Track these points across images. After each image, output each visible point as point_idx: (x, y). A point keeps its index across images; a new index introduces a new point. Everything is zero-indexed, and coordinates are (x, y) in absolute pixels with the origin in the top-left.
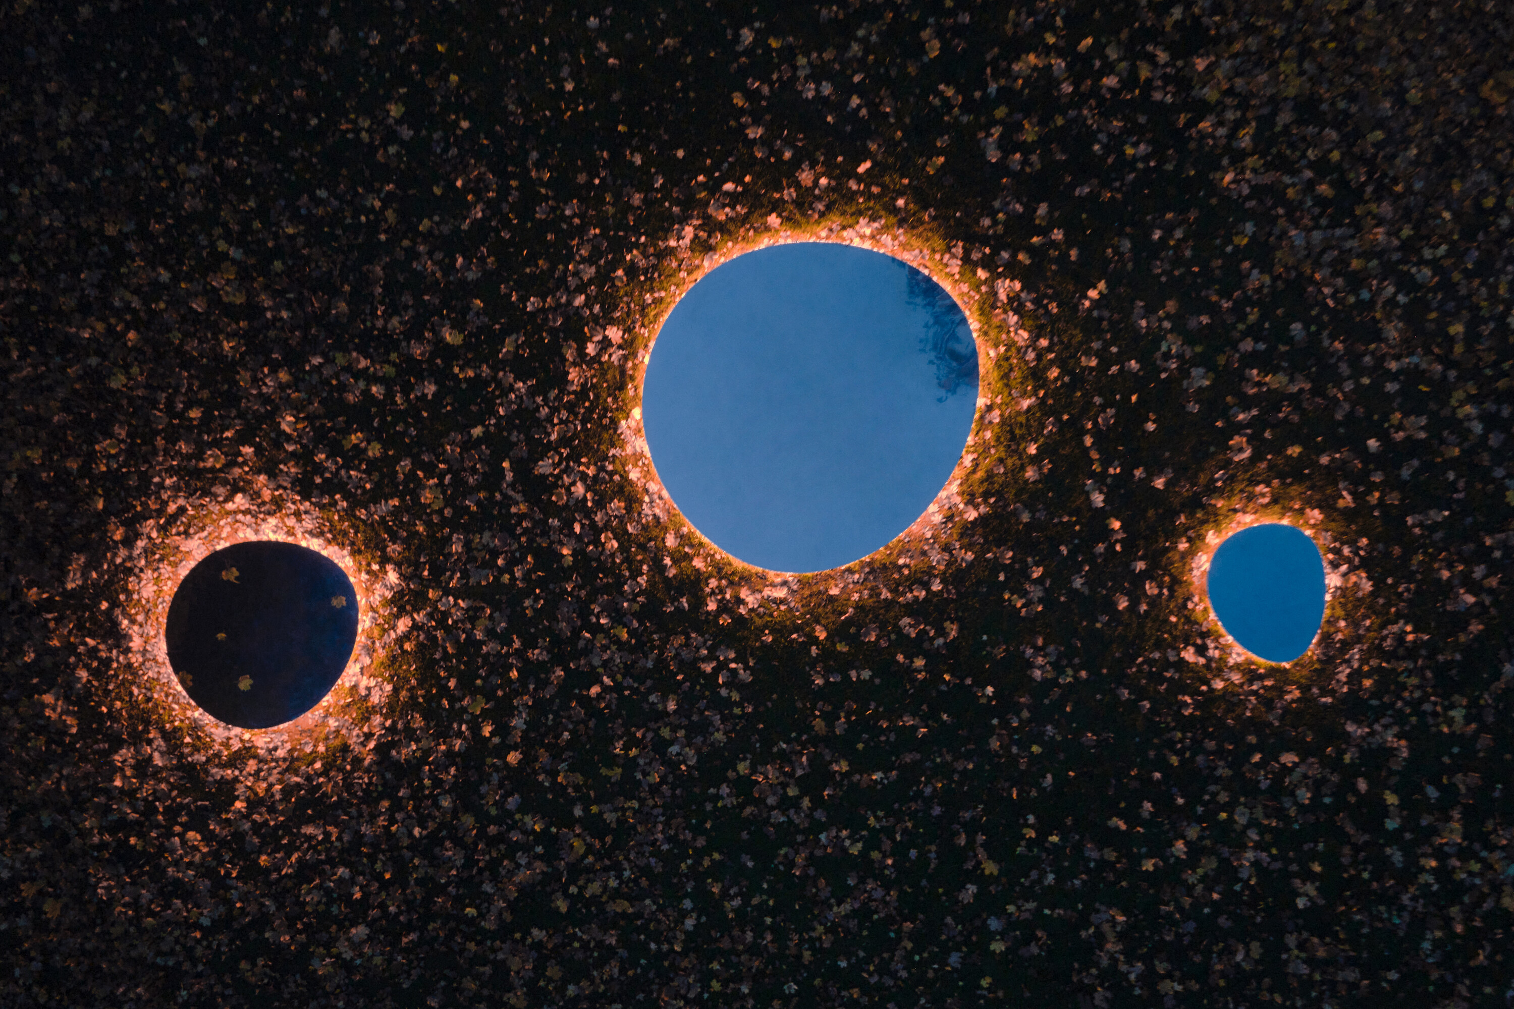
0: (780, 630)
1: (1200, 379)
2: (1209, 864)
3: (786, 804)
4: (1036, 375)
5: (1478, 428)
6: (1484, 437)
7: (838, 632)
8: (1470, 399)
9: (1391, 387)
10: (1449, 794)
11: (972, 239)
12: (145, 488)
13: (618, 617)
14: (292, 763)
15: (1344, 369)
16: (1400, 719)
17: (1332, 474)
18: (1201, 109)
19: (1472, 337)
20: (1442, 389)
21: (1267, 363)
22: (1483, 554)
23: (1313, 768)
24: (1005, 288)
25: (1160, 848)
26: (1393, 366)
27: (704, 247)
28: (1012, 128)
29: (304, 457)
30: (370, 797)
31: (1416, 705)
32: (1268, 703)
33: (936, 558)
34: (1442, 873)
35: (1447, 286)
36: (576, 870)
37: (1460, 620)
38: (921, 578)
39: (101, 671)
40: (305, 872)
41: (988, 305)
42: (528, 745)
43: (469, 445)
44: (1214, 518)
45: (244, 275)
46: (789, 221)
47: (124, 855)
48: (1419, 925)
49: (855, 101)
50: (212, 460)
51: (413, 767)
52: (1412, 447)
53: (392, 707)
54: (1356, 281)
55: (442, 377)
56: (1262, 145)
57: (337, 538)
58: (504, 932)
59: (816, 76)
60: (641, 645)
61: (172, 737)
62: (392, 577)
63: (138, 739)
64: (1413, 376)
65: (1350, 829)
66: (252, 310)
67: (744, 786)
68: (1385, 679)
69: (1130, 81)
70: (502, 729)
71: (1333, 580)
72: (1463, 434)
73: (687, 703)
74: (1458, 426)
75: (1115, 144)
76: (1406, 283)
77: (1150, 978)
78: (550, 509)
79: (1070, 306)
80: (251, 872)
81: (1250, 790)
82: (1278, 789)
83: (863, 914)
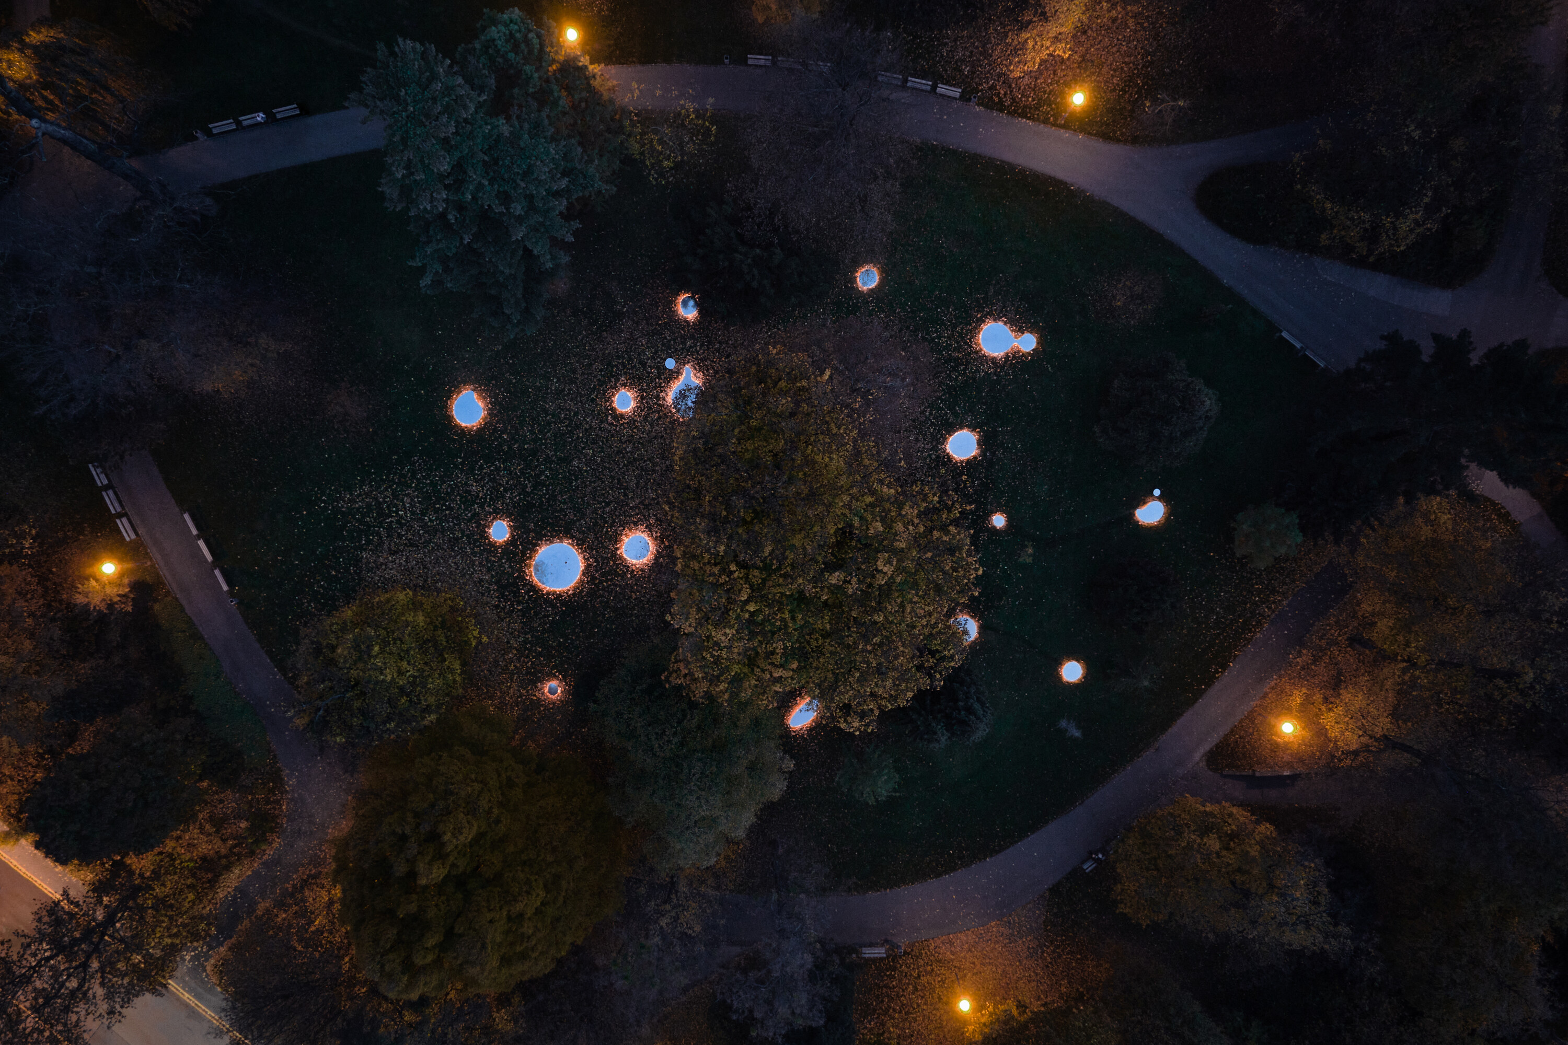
6: (467, 546)
8: (468, 552)
9: (478, 555)
13: (589, 542)
14: (637, 529)
15: (484, 559)
16: (485, 511)
17: (488, 545)
21: (494, 562)
23: (498, 506)
24: (528, 578)
26: (477, 558)
28: (523, 599)
29: (628, 571)
30: (627, 523)
31: (483, 513)
32: (502, 516)
33: (544, 542)
37: (475, 523)
38: (546, 540)
39: (660, 546)
40: (637, 514)
41: (531, 576)
43: (605, 569)
47: (661, 521)
50: (640, 573)
51: (621, 526)
52: (477, 547)
53: (622, 535)
58: (612, 502)
59: (549, 611)
60: (587, 537)
61: (652, 536)
62: (618, 553)
63: (656, 537)
64: (475, 556)
65: (494, 497)
66: (631, 592)
67: (575, 516)
68: (486, 516)
69: (506, 603)
70: (607, 529)
72: (470, 548)
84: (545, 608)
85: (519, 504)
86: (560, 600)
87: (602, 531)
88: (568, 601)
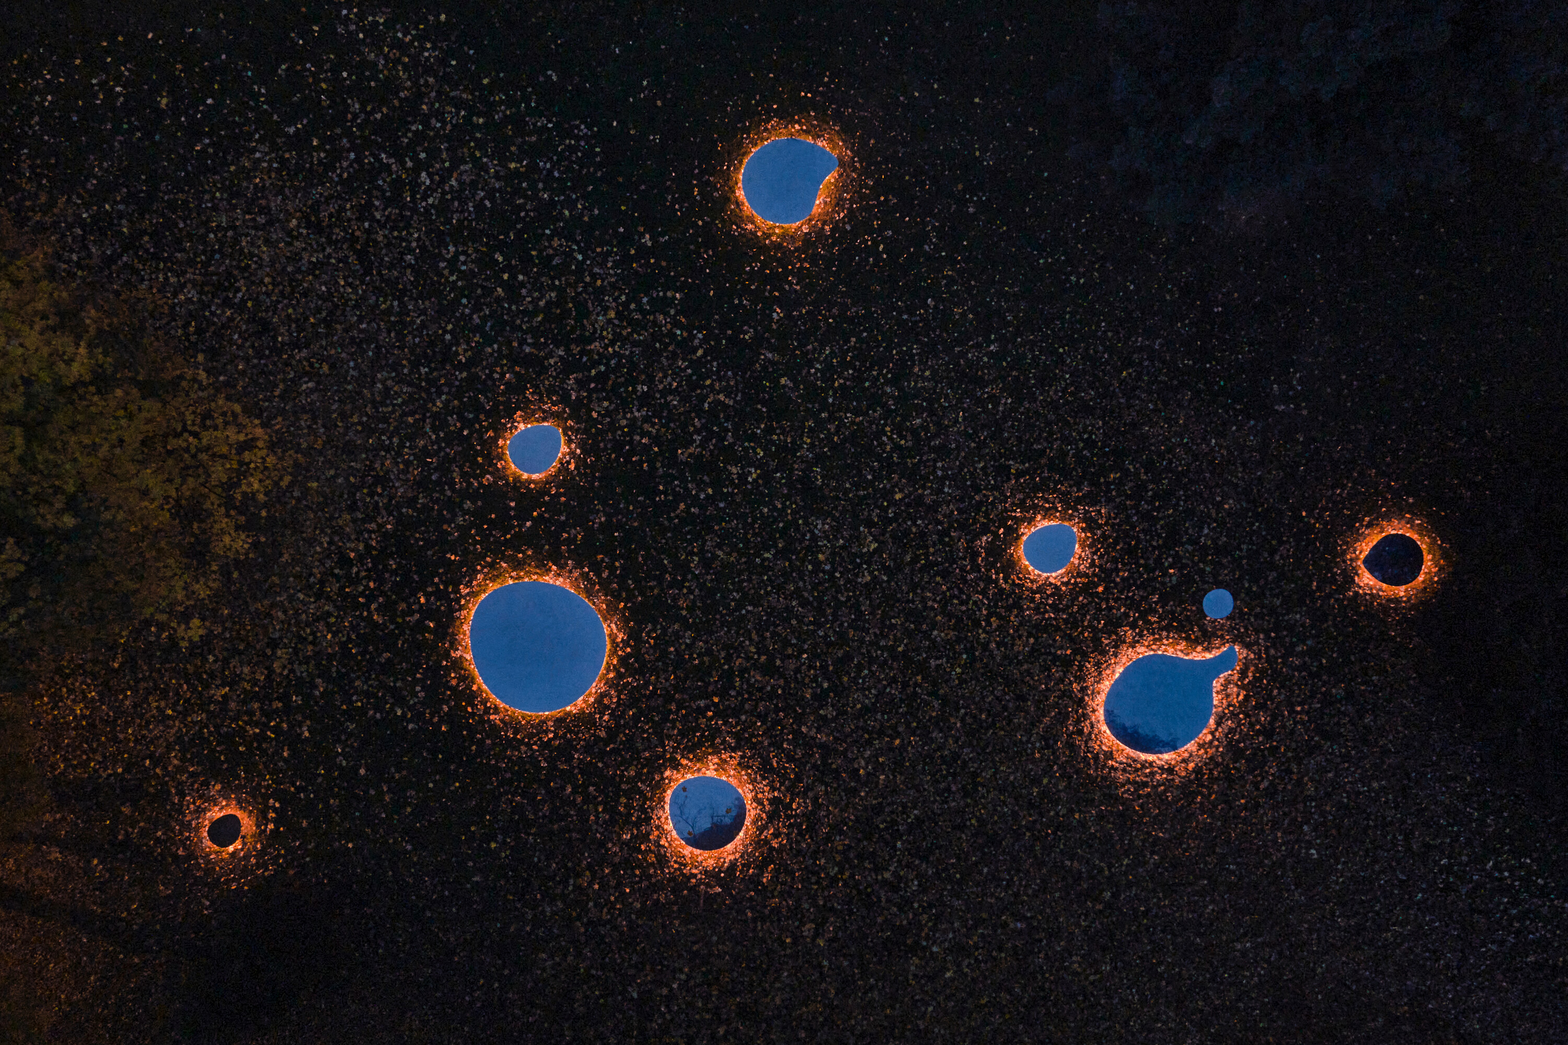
0: (626, 621)
1: (468, 504)
2: (646, 427)
3: (691, 591)
4: (492, 566)
5: (444, 397)
6: (447, 394)
7: (618, 598)
8: (434, 405)
9: (442, 435)
10: (583, 353)
11: (451, 611)
12: (673, 879)
13: (647, 683)
14: (753, 781)
15: (442, 454)
16: (563, 381)
17: (483, 442)
18: (368, 547)
19: (412, 413)
20: (435, 416)
21: (452, 484)
22: (490, 376)
23: (594, 405)
24: (464, 591)
25: (647, 448)
26: (434, 437)
27: (496, 710)
28: (404, 614)
29: (637, 825)
30: (753, 747)
31: (555, 378)
32: (577, 431)
33: (576, 574)
34: (612, 343)
35: (397, 430)
36: (748, 658)
37: (517, 374)
38: (585, 576)
39: (747, 866)
40: (790, 759)
41: (473, 594)
42: (708, 697)
43: (607, 766)
44: (517, 479)
45: (578, 875)
46: (473, 681)
47: (812, 829)
48: (635, 344)
49: (418, 676)
50: (652, 858)
51: (737, 736)
52: (461, 418)
53: (717, 752)
54: (407, 463)
55: (585, 786)
56: (372, 519)
57: (661, 799)
58: (782, 676)
59: (415, 694)
60: (655, 671)
61: (761, 829)
62: (667, 773)
63: (767, 842)
64: (434, 429)
65: (610, 382)
66: (589, 867)
67: (691, 609)
68: (551, 391)
69: (369, 578)
70: (708, 708)
71: (522, 426)
72: (448, 402)
73: (668, 644)
74: (446, 404)
75: (394, 573)
76: (402, 445)
77: (698, 432)
78: (618, 725)
79: (461, 564)
80: (798, 779)
81: (612, 423)
82: (608, 413)
83: (719, 546)
84: (416, 681)
85: (633, 452)
86: (458, 705)
87: (694, 698)
88: (469, 727)
